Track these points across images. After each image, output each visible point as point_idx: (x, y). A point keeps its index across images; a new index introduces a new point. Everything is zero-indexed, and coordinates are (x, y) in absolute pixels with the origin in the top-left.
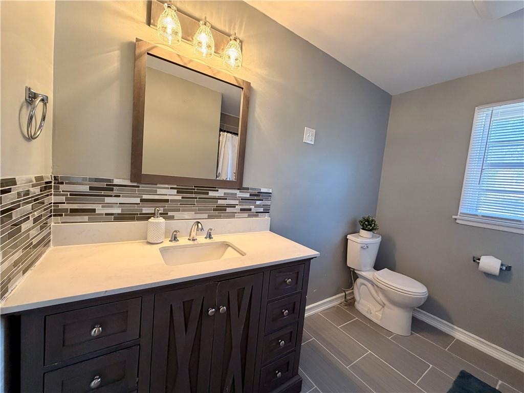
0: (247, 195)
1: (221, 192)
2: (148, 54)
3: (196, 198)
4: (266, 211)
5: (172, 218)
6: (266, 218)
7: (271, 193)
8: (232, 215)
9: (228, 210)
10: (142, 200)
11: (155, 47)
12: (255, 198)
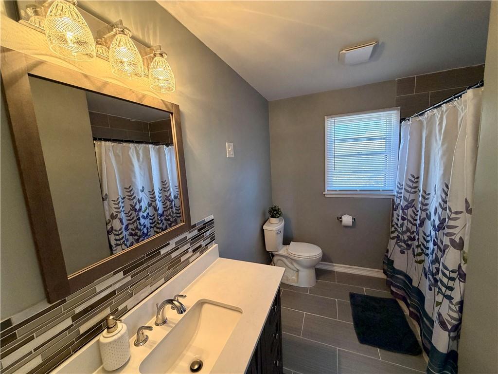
0: (196, 232)
1: (172, 244)
2: (29, 75)
3: (149, 266)
4: (213, 239)
5: (125, 311)
6: (214, 246)
7: (213, 220)
8: (187, 262)
9: (183, 259)
10: (75, 318)
11: (41, 63)
12: (203, 231)
